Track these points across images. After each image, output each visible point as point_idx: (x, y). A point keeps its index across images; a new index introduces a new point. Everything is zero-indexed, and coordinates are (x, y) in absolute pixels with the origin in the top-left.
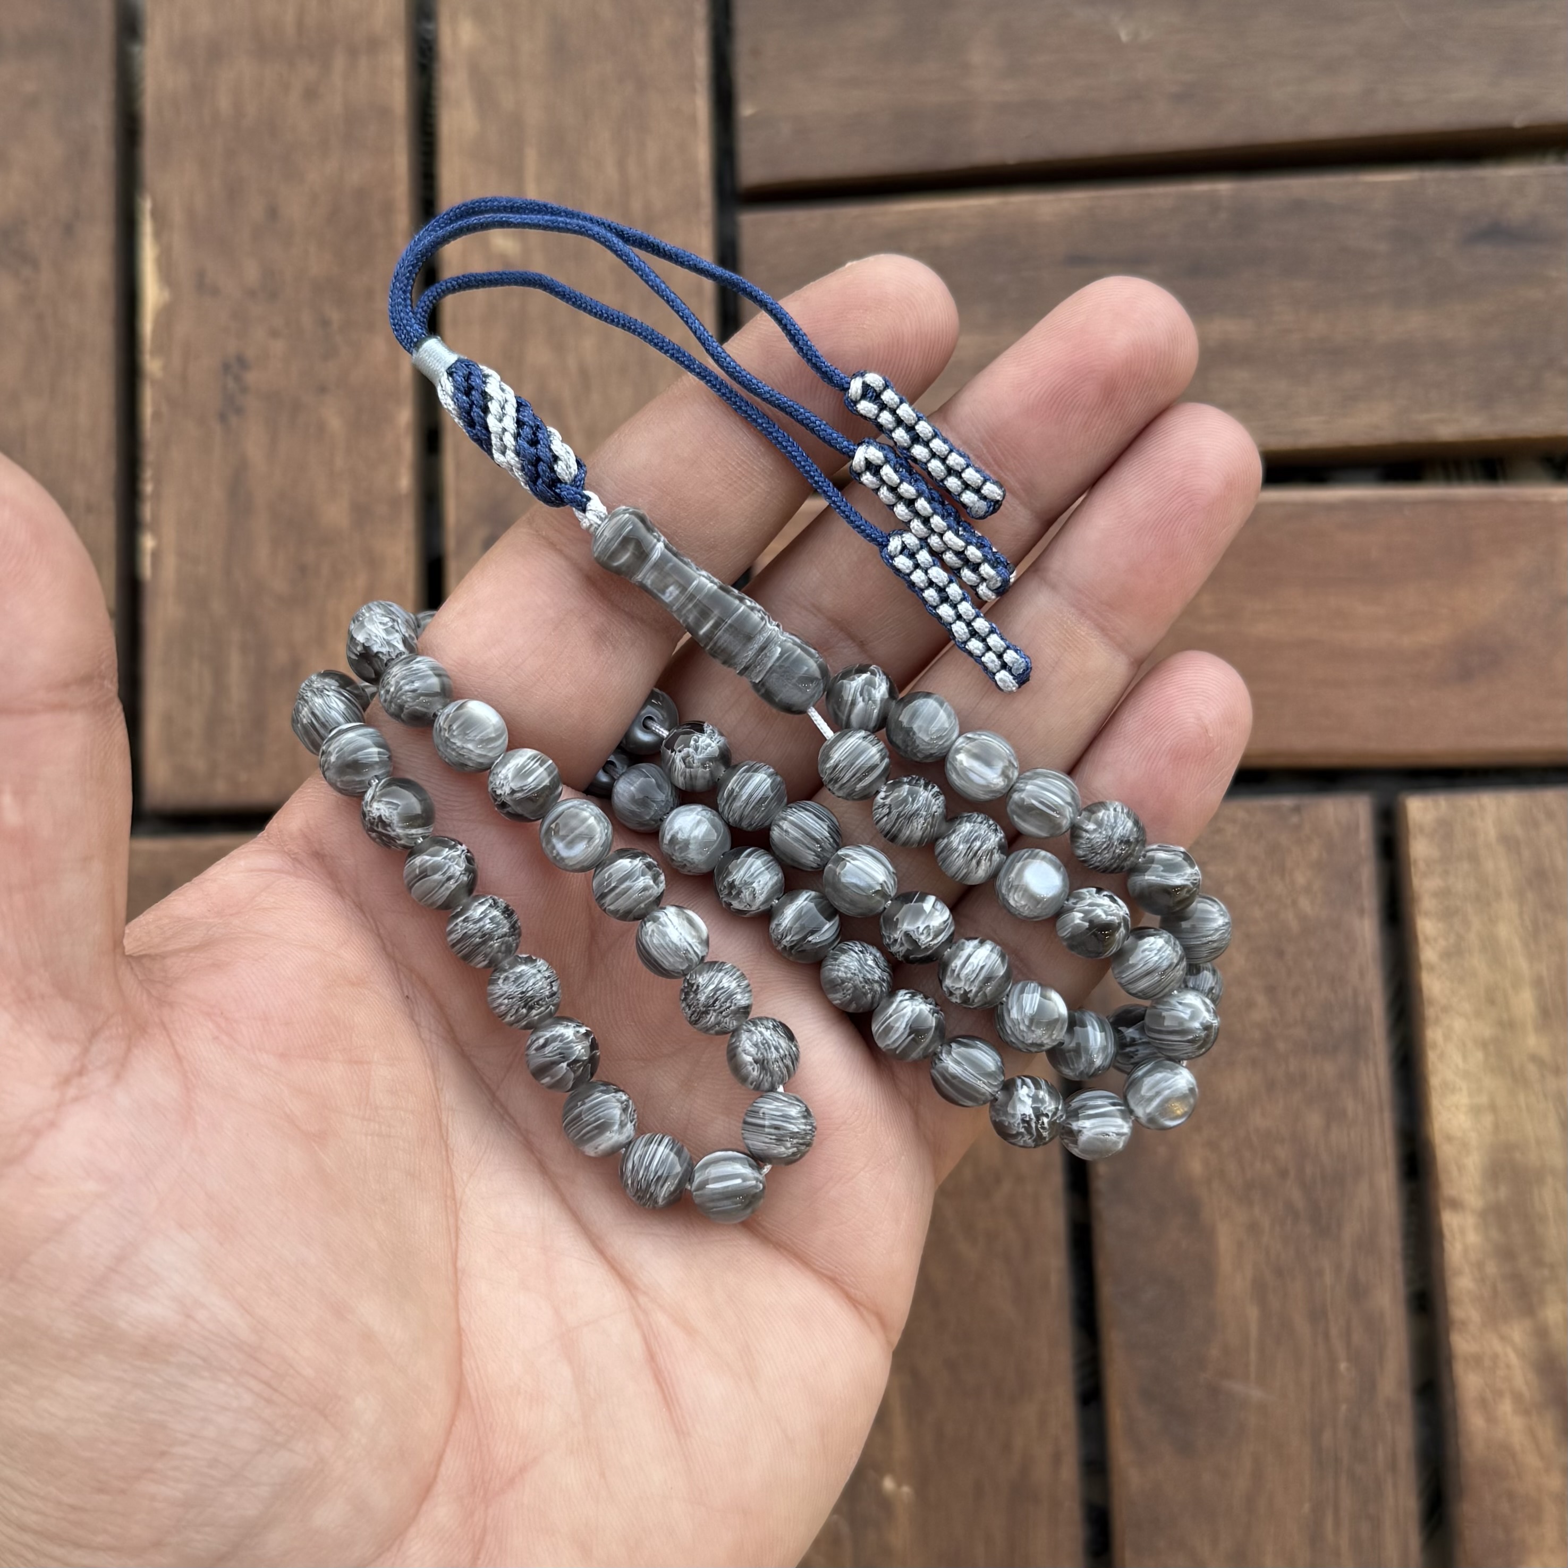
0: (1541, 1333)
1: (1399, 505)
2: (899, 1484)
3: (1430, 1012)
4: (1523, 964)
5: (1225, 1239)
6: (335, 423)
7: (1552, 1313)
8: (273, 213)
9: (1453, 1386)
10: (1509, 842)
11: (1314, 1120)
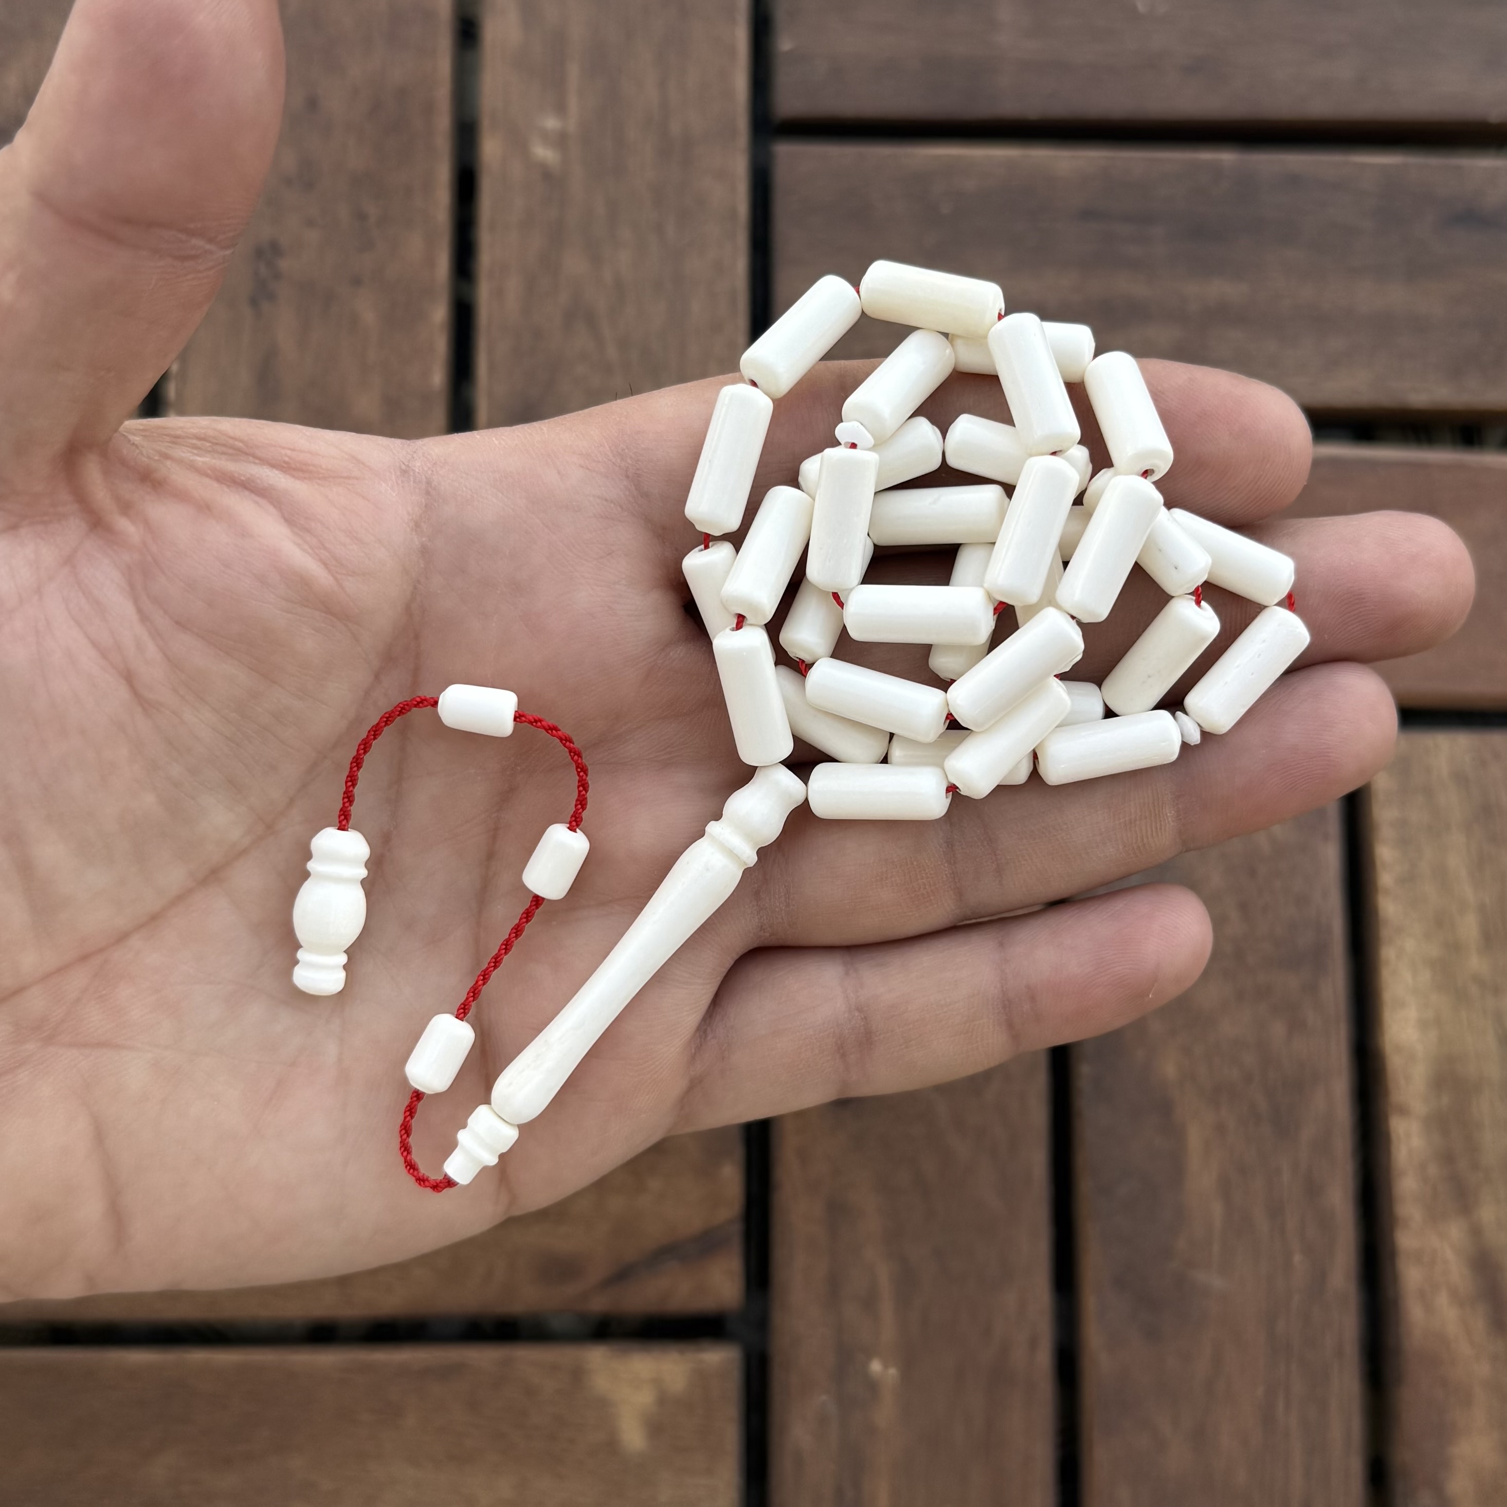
0: (1476, 1231)
1: (1373, 465)
2: (886, 1366)
3: (1385, 933)
4: (1468, 892)
5: (1195, 1137)
6: (369, 317)
7: (1487, 1213)
8: (312, 103)
9: (1395, 1278)
10: (1460, 778)
11: (1278, 1029)
